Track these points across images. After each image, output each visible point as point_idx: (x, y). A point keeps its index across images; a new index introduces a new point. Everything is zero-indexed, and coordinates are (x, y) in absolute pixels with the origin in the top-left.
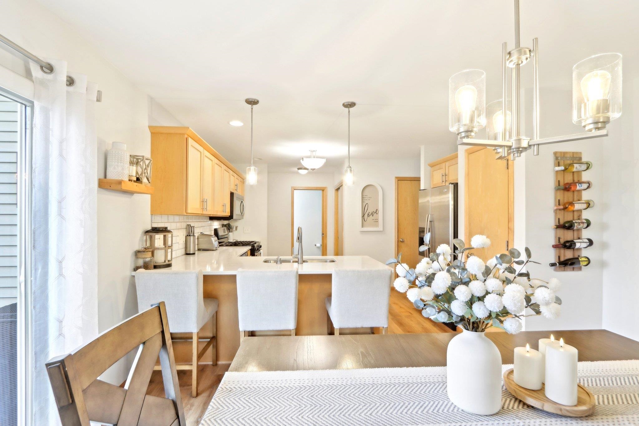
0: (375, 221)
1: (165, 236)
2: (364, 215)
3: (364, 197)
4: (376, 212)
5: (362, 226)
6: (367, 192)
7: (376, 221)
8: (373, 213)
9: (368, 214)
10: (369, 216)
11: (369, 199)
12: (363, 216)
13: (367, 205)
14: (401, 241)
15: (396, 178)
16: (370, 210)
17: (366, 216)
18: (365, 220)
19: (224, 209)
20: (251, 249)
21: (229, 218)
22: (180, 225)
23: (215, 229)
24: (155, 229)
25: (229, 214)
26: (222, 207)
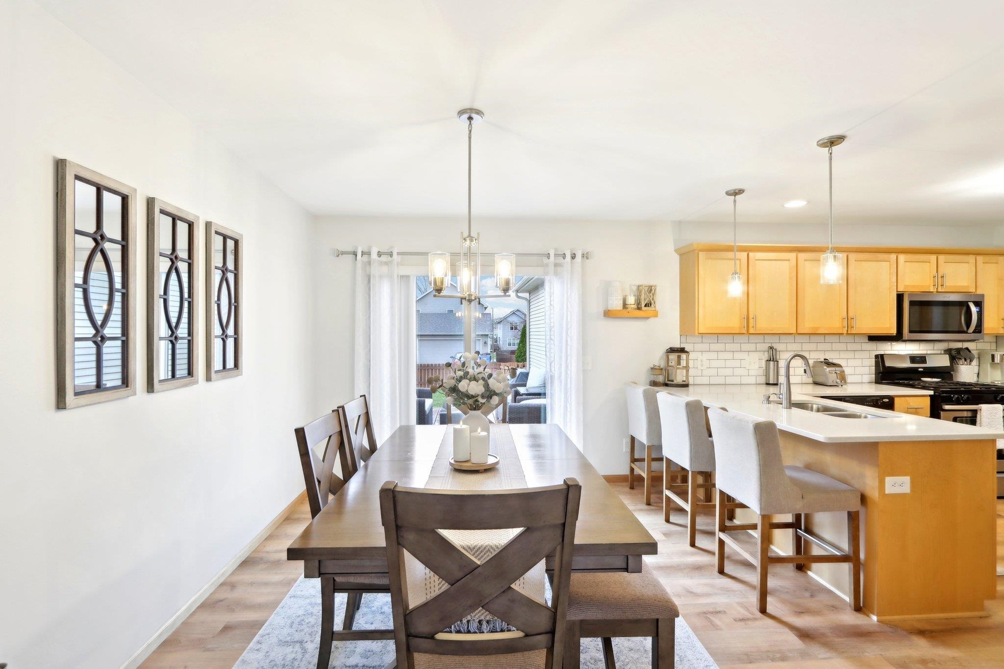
19: (851, 323)
20: (930, 396)
21: (898, 337)
22: (752, 347)
23: (877, 356)
24: (671, 348)
25: (894, 331)
26: (842, 321)
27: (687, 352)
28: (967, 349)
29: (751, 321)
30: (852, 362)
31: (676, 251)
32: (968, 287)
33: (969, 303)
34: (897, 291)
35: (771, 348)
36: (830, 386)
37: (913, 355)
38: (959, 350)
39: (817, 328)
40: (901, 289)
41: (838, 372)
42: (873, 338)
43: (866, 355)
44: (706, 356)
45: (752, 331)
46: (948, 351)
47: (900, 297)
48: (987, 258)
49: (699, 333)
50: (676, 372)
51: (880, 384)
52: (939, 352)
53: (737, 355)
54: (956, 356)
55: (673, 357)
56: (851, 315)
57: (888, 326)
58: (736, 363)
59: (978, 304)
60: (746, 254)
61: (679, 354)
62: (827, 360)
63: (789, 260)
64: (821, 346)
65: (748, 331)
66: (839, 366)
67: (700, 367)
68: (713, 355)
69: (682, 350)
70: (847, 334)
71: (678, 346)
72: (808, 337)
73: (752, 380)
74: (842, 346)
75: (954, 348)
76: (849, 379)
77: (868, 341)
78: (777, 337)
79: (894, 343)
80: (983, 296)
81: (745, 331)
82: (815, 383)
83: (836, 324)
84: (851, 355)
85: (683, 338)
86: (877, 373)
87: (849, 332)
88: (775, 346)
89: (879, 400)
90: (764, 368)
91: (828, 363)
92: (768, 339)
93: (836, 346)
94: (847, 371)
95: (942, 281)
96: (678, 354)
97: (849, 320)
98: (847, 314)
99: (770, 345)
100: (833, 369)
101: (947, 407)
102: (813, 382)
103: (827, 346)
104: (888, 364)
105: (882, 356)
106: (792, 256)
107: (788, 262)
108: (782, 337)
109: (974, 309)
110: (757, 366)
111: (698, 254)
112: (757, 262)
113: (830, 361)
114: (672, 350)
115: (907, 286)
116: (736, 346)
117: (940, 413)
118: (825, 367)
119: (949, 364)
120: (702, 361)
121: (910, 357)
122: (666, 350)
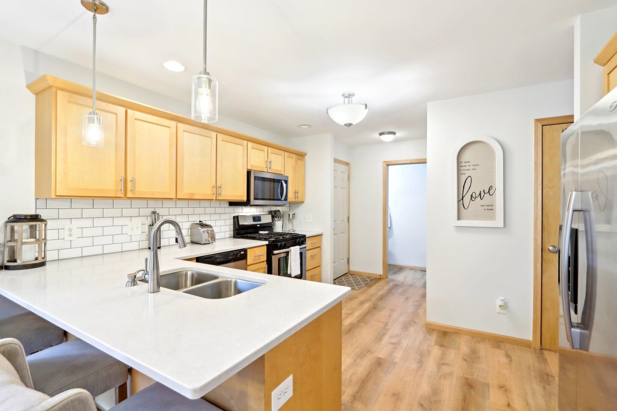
0: (486, 208)
1: (31, 227)
2: (463, 197)
3: (463, 164)
4: (490, 191)
5: (459, 219)
6: (467, 156)
7: (491, 208)
8: (482, 194)
9: (472, 196)
10: (473, 198)
11: (474, 167)
12: (461, 199)
13: (469, 179)
14: (549, 250)
15: (537, 120)
16: (476, 189)
17: (467, 199)
18: (466, 207)
19: (219, 192)
20: (267, 245)
21: (247, 203)
22: (135, 212)
23: (234, 217)
24: (15, 216)
25: (245, 199)
26: (213, 188)
27: (42, 220)
28: (279, 211)
29: (129, 185)
30: (219, 223)
31: (29, 87)
32: (280, 171)
33: (282, 181)
34: (247, 169)
35: (154, 213)
36: (204, 244)
37: (254, 216)
38: (275, 212)
39: (193, 194)
40: (249, 168)
41: (209, 232)
42: (232, 204)
43: (227, 216)
44: (76, 223)
45: (129, 195)
46: (270, 212)
47: (249, 173)
48: (289, 154)
49: (56, 196)
50: (21, 249)
51: (236, 238)
52: (265, 213)
53: (117, 221)
54: (274, 215)
55: (23, 228)
56: (218, 184)
57: (242, 194)
58: (118, 230)
59: (286, 182)
60: (123, 109)
61: (34, 223)
62: (201, 222)
63: (170, 127)
64: (197, 211)
65: (125, 195)
66: (210, 226)
67: (67, 238)
68: (88, 223)
69: (35, 218)
70: (216, 200)
71: (33, 213)
72: (186, 202)
73: (135, 246)
74: (211, 210)
75: (273, 210)
76: (217, 236)
77: (229, 206)
78: (160, 202)
79: (244, 208)
80: (287, 177)
81: (122, 195)
82: (192, 243)
83: (207, 192)
84: (217, 217)
85: (41, 203)
86: (235, 230)
87: (217, 199)
88: (158, 211)
89: (238, 253)
90: (147, 233)
91: (202, 225)
92: (151, 203)
93: (208, 210)
94: (216, 229)
95: (271, 165)
96: (31, 223)
97: (217, 189)
98: (216, 183)
99: (153, 210)
100: (206, 229)
101: (276, 252)
102: (191, 241)
103: (201, 210)
104: (241, 223)
105: (237, 217)
106: (173, 124)
107: (168, 129)
108: (164, 202)
109: (284, 185)
110: (139, 232)
111: (56, 92)
112: (136, 121)
113: (204, 222)
114: (17, 219)
115: (252, 166)
116: (116, 212)
117: (272, 257)
118: (200, 228)
119: (271, 221)
120: (70, 230)
121: (253, 217)
122: (7, 220)
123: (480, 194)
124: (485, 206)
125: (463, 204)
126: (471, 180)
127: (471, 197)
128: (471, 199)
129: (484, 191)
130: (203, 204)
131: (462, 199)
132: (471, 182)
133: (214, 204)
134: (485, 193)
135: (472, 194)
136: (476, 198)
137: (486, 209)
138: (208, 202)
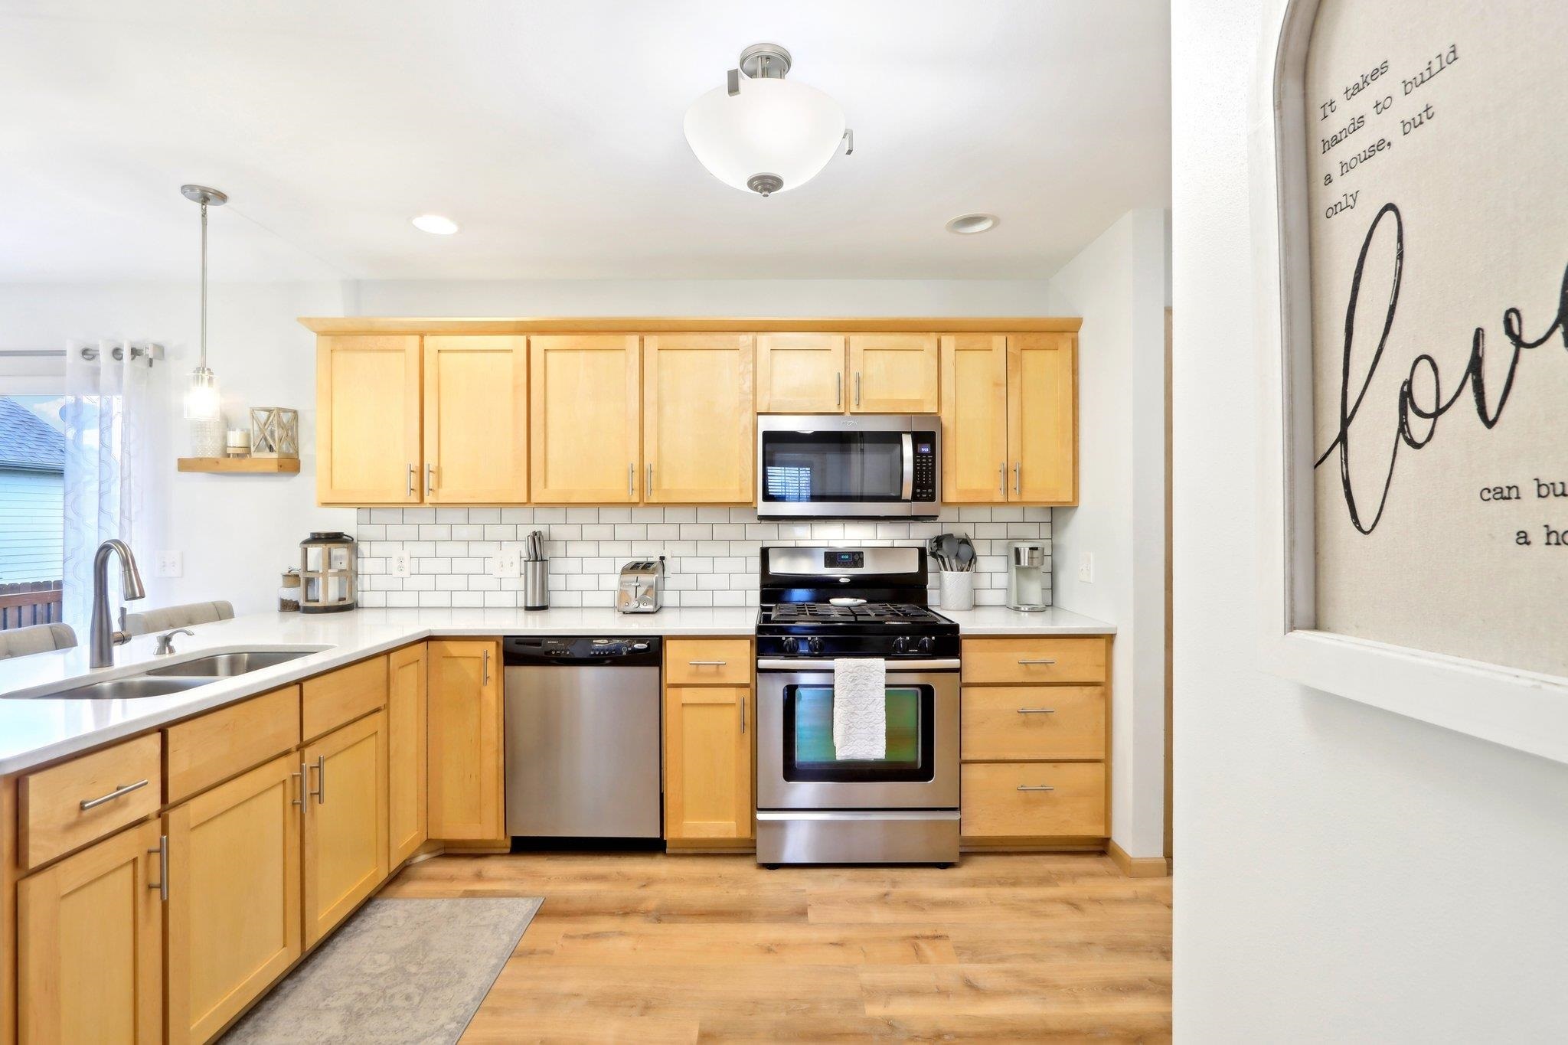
0: (1533, 517)
2: (1346, 421)
8: (1498, 352)
9: (1406, 396)
10: (1419, 427)
12: (1329, 444)
13: (1387, 234)
17: (1373, 431)
18: (1367, 515)
19: (651, 483)
22: (506, 532)
23: (760, 552)
24: (312, 535)
25: (749, 499)
26: (630, 475)
27: (350, 542)
32: (920, 402)
33: (903, 436)
34: (756, 414)
37: (831, 550)
38: (940, 539)
39: (571, 492)
40: (763, 409)
44: (411, 550)
48: (966, 339)
50: (326, 583)
54: (936, 549)
55: (318, 551)
56: (649, 464)
57: (735, 487)
58: (474, 566)
59: (926, 437)
61: (333, 546)
63: (512, 351)
64: (655, 532)
65: (422, 498)
67: (396, 573)
68: (427, 549)
69: (339, 538)
84: (720, 549)
85: (364, 516)
86: (760, 586)
89: (626, 645)
96: (330, 546)
97: (645, 475)
98: (641, 462)
104: (774, 569)
105: (766, 550)
107: (509, 355)
112: (442, 355)
114: (315, 539)
115: (775, 401)
116: (474, 531)
119: (914, 568)
120: (401, 560)
121: (826, 553)
122: (308, 537)
123: (1476, 366)
124: (1529, 489)
125: (1347, 483)
126: (1400, 239)
127: (1403, 412)
128: (1403, 427)
129: (1508, 322)
130: (608, 515)
131: (1343, 438)
132: (1400, 256)
133: (639, 514)
134: (1518, 342)
135: (1409, 383)
136: (1439, 411)
137: (1538, 536)
138: (625, 511)
